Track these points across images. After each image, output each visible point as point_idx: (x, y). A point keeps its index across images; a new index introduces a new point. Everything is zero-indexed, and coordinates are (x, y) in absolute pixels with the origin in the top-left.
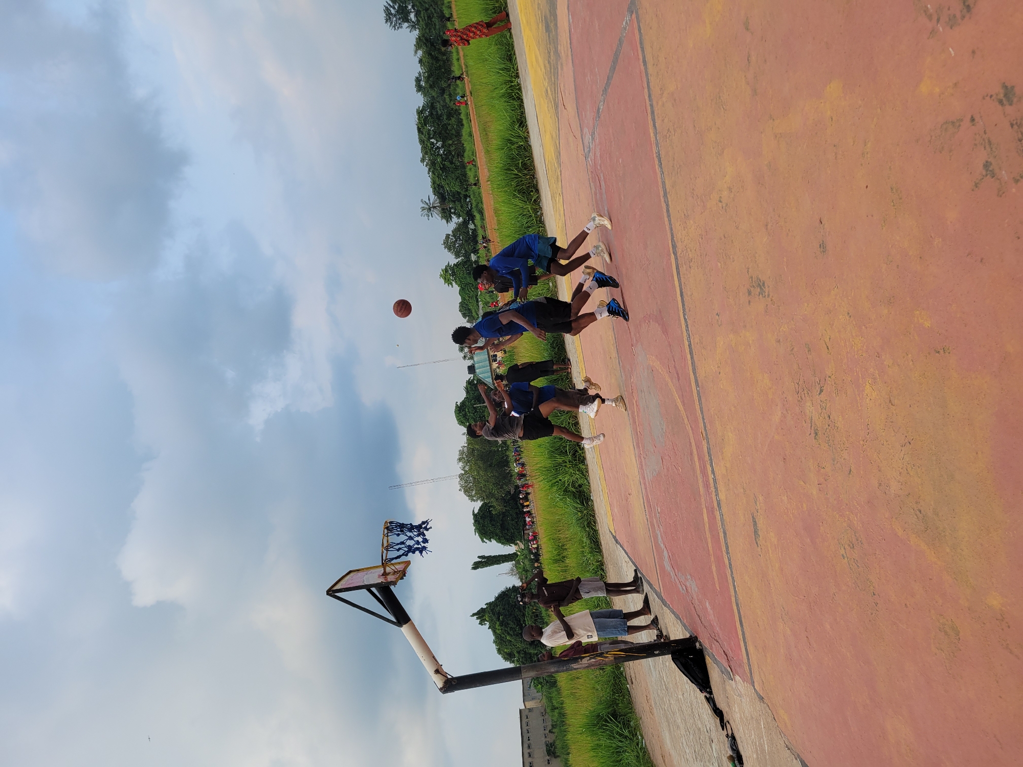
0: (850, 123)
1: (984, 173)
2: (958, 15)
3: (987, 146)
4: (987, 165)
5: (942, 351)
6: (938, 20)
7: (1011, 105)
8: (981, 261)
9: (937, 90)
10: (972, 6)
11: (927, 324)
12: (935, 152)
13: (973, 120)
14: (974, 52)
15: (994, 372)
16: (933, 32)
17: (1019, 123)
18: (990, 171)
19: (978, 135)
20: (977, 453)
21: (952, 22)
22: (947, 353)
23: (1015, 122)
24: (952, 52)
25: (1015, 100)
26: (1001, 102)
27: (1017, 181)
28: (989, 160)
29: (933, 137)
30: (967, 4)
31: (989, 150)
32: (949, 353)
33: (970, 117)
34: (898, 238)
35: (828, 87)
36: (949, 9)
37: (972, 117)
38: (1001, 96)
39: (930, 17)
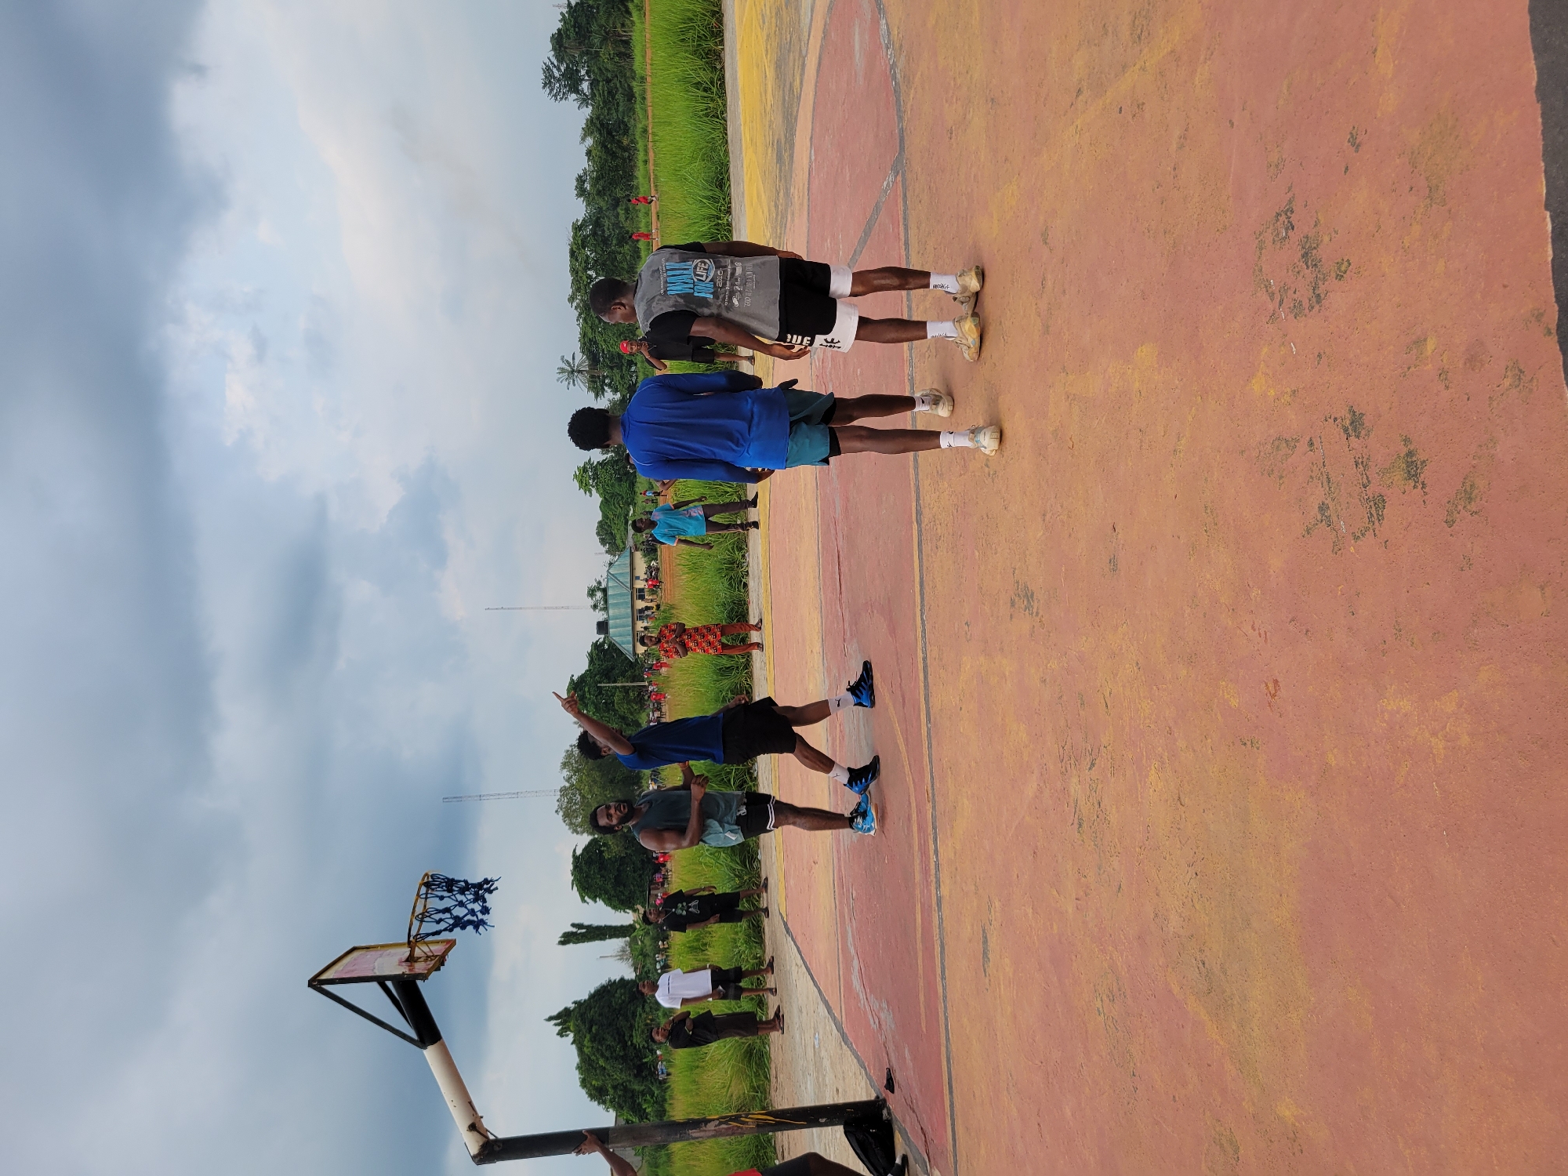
0: (1162, 405)
1: (1319, 518)
2: (1306, 304)
3: (1325, 483)
4: (1323, 508)
5: (1249, 743)
6: (1281, 302)
7: (1358, 437)
8: (1306, 634)
9: (1272, 393)
10: (1322, 296)
11: (1234, 703)
12: (1262, 474)
13: (1311, 444)
14: (1319, 356)
15: (1310, 786)
16: (1273, 317)
17: (1365, 463)
18: (1326, 516)
19: (1315, 466)
20: (1281, 895)
21: (1297, 310)
22: (1255, 749)
23: (1360, 460)
24: (1294, 349)
25: (1363, 433)
26: (1346, 430)
27: (1357, 538)
28: (1326, 502)
29: (1262, 454)
30: (1317, 292)
31: (1328, 489)
32: (1258, 749)
33: (1308, 439)
34: (1208, 576)
35: (1139, 349)
36: (1295, 293)
37: (1311, 440)
38: (1347, 422)
39: (1272, 296)
